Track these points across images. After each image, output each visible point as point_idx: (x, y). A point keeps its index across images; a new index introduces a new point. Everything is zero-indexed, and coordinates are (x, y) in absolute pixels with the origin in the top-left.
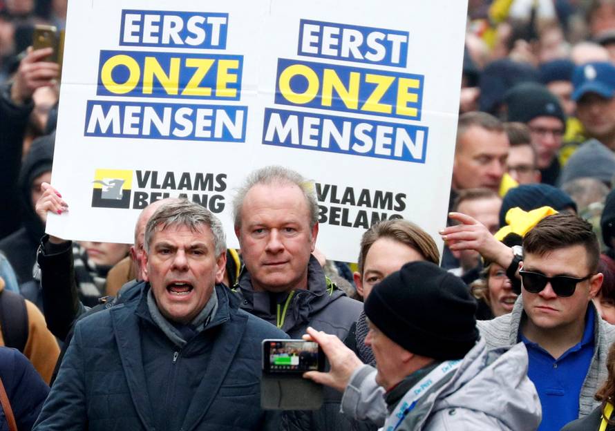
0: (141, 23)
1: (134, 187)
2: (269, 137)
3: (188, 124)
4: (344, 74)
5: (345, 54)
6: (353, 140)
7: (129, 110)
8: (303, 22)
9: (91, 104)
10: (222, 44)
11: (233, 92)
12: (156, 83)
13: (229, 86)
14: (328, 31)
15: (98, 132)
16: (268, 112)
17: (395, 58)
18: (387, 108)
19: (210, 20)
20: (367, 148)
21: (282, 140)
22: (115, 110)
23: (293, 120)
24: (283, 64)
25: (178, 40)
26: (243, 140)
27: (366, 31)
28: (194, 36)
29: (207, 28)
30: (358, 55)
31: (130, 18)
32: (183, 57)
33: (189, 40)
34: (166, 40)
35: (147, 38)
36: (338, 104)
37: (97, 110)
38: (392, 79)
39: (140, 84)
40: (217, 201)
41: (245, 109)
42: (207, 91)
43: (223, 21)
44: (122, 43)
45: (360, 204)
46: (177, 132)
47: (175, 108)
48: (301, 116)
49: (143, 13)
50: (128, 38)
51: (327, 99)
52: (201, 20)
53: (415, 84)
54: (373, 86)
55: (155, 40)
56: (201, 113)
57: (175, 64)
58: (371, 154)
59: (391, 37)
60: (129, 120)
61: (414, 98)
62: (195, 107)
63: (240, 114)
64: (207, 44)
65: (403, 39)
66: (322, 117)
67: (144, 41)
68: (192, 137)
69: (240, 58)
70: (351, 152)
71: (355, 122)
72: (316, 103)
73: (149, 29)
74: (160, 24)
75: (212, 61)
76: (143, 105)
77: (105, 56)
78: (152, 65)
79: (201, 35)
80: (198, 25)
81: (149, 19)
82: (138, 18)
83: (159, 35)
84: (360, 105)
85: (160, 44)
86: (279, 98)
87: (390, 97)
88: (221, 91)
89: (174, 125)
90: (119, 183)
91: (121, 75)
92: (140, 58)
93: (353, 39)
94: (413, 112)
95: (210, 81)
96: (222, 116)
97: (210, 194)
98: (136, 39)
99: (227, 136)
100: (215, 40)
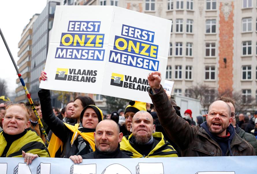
0: (74, 25)
1: (68, 74)
2: (111, 60)
3: (86, 55)
4: (135, 43)
5: (136, 36)
6: (137, 63)
7: (69, 51)
8: (123, 25)
9: (58, 49)
10: (98, 31)
11: (101, 45)
12: (78, 43)
13: (100, 43)
14: (131, 29)
15: (59, 57)
16: (111, 52)
17: (150, 40)
18: (147, 54)
19: (95, 23)
20: (141, 66)
21: (115, 61)
22: (65, 51)
23: (119, 55)
24: (117, 37)
25: (85, 30)
26: (103, 60)
27: (142, 30)
28: (90, 28)
29: (94, 26)
30: (139, 37)
31: (71, 23)
32: (86, 35)
33: (88, 30)
34: (81, 30)
35: (76, 29)
36: (133, 51)
37: (60, 50)
38: (149, 46)
39: (73, 43)
41: (104, 50)
42: (93, 45)
43: (99, 24)
44: (68, 31)
45: (138, 83)
46: (83, 57)
47: (83, 50)
48: (121, 54)
49: (75, 22)
50: (70, 29)
51: (130, 50)
52: (92, 23)
53: (156, 48)
54: (144, 47)
55: (78, 30)
56: (90, 52)
57: (84, 36)
58: (142, 67)
59: (149, 33)
60: (69, 53)
61: (155, 52)
62: (89, 50)
63: (102, 52)
64: (94, 31)
65: (153, 34)
66: (128, 55)
67: (75, 30)
68: (87, 59)
69: (103, 35)
70: (136, 66)
71: (138, 58)
72: (126, 50)
73: (77, 26)
74: (80, 25)
75: (95, 36)
76: (73, 49)
77: (63, 34)
78: (77, 37)
79: (92, 28)
80: (91, 25)
81: (77, 23)
82: (73, 23)
83: (80, 28)
84: (140, 52)
85: (80, 31)
86: (115, 48)
87: (148, 51)
88: (97, 45)
89: (82, 55)
90: (64, 72)
91: (67, 40)
92: (73, 35)
93: (138, 32)
94: (155, 56)
95: (94, 42)
96: (97, 53)
97: (92, 77)
98: (73, 29)
99: (98, 59)
100: (96, 30)
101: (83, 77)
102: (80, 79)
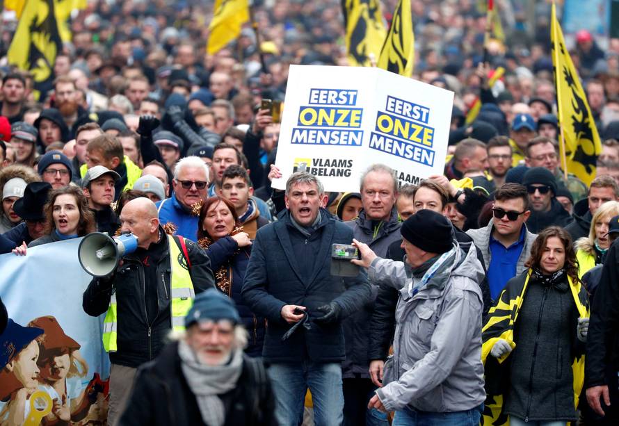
0: (319, 95)
1: (312, 166)
2: (372, 145)
3: (337, 138)
4: (403, 122)
5: (404, 114)
6: (405, 152)
7: (311, 132)
8: (389, 97)
9: (294, 130)
10: (354, 103)
11: (358, 124)
12: (324, 120)
13: (356, 121)
14: (398, 102)
15: (297, 142)
16: (372, 134)
17: (424, 119)
18: (419, 140)
19: (350, 93)
20: (410, 156)
21: (377, 147)
22: (305, 132)
23: (382, 139)
24: (380, 114)
25: (335, 102)
26: (360, 145)
27: (413, 105)
28: (342, 100)
29: (348, 96)
30: (409, 115)
31: (314, 92)
32: (336, 109)
33: (340, 102)
34: (329, 102)
35: (321, 101)
36: (400, 135)
37: (297, 132)
38: (422, 128)
39: (317, 121)
40: (348, 172)
41: (362, 132)
42: (346, 124)
43: (355, 93)
44: (310, 103)
45: (406, 180)
46: (332, 142)
47: (332, 131)
48: (385, 138)
49: (320, 90)
50: (313, 101)
51: (396, 132)
52: (345, 93)
53: (431, 131)
54: (414, 130)
55: (325, 102)
56: (343, 133)
57: (333, 112)
58: (412, 159)
59: (423, 109)
60: (311, 136)
61: (430, 138)
62: (340, 131)
63: (360, 134)
64: (347, 103)
65: (427, 111)
66: (394, 140)
67: (320, 102)
68: (338, 144)
69: (362, 109)
70: (404, 157)
71: (407, 144)
72: (391, 133)
73: (322, 96)
74: (327, 95)
75: (349, 111)
76: (317, 130)
77: (302, 108)
78: (323, 113)
79: (345, 99)
80: (344, 95)
81: (322, 92)
82: (317, 92)
83: (327, 99)
84: (409, 137)
85: (327, 104)
86: (377, 129)
87: (421, 135)
88: (352, 124)
89: (331, 138)
90: (305, 164)
91: (308, 117)
92: (317, 109)
93: (407, 107)
94: (429, 143)
95: (347, 119)
96: (352, 135)
97: (345, 169)
98: (316, 101)
99: (354, 144)
100: (351, 102)
101: (333, 170)
102: (328, 173)
